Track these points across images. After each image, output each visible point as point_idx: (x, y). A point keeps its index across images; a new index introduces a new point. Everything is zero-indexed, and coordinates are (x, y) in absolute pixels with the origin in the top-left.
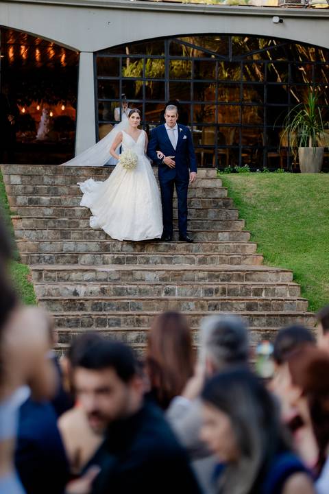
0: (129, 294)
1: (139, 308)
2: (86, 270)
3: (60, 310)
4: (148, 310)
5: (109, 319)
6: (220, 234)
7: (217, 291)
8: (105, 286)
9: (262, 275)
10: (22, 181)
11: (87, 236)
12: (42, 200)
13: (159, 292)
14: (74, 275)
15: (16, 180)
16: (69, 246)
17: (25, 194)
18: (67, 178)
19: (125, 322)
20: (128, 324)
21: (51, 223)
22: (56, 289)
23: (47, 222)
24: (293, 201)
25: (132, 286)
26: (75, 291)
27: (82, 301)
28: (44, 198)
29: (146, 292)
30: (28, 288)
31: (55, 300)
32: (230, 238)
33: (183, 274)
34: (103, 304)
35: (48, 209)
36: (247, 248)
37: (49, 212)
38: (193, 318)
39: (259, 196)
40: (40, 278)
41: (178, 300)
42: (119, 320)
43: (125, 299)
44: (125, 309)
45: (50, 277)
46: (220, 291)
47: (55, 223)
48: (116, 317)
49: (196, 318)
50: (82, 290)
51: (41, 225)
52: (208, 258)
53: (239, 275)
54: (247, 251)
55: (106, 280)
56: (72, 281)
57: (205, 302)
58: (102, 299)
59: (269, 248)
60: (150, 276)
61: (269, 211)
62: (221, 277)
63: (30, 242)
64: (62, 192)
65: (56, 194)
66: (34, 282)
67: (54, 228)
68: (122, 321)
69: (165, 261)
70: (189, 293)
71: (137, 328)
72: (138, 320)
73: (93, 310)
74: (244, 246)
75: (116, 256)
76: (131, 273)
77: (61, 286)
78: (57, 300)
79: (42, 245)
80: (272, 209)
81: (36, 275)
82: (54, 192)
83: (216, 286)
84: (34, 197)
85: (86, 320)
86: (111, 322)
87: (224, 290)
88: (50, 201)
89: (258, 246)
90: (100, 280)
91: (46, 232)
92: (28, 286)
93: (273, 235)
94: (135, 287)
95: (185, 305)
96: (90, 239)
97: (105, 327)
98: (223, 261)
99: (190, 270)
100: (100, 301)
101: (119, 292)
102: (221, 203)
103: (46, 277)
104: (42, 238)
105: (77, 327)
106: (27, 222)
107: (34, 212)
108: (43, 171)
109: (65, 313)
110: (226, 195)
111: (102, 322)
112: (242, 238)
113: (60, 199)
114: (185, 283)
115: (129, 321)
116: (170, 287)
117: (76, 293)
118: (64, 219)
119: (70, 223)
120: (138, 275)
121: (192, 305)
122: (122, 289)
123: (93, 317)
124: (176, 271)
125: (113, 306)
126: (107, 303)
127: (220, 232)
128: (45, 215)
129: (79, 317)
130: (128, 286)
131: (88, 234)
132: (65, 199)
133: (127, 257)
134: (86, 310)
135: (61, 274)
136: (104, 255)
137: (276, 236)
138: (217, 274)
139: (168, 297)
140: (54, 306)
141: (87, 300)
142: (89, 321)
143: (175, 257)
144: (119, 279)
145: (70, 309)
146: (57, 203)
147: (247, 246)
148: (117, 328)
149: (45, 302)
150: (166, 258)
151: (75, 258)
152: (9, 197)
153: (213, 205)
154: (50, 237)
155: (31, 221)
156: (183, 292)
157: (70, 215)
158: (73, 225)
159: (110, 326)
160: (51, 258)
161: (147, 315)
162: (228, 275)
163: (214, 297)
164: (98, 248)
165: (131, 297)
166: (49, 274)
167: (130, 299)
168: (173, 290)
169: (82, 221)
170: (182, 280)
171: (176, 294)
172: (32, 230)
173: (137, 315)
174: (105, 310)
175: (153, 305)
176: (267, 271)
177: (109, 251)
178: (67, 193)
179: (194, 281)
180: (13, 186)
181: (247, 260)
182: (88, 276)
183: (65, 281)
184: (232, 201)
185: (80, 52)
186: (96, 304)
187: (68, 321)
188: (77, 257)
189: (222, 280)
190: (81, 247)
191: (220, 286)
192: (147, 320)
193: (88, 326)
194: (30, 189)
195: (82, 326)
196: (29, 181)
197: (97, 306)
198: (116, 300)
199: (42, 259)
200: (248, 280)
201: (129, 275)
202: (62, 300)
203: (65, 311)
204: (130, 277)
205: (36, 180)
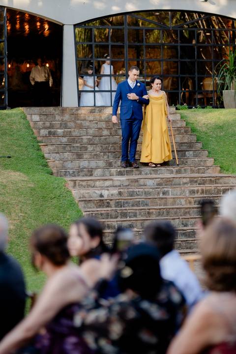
0: (138, 195)
1: (147, 205)
2: (106, 180)
3: (94, 207)
4: (153, 206)
5: (129, 213)
6: (187, 153)
7: (198, 191)
8: (121, 190)
9: (226, 180)
10: (40, 119)
11: (95, 157)
12: (58, 131)
13: (159, 193)
14: (98, 183)
15: (36, 118)
16: (84, 163)
17: (45, 128)
18: (72, 116)
19: (140, 214)
20: (142, 216)
21: (68, 148)
22: (88, 193)
23: (65, 147)
24: (232, 128)
25: (140, 190)
26: (101, 194)
27: (108, 201)
28: (59, 130)
29: (150, 193)
30: (68, 193)
31: (89, 200)
32: (194, 155)
33: (173, 180)
34: (122, 202)
35: (64, 138)
36: (207, 162)
37: (65, 140)
38: (186, 210)
39: (207, 125)
40: (74, 186)
41: (174, 198)
42: (136, 213)
43: (137, 198)
44: (137, 206)
45: (82, 185)
46: (200, 191)
47: (70, 148)
48: (134, 211)
49: (188, 210)
50: (106, 193)
51: (61, 150)
52: (183, 169)
53: (211, 180)
54: (207, 164)
55: (120, 186)
56: (96, 187)
57: (192, 199)
58: (122, 199)
59: (223, 161)
60: (150, 183)
61: (217, 136)
62: (199, 182)
63: (57, 162)
64: (70, 126)
65: (66, 127)
66: (71, 189)
67: (70, 151)
68: (138, 213)
69: (152, 172)
70: (179, 193)
71: (148, 218)
72: (149, 213)
73: (116, 207)
74: (205, 161)
75: (119, 170)
76: (136, 181)
77: (91, 191)
78: (91, 200)
79: (66, 164)
80: (219, 134)
81: (71, 184)
82: (64, 126)
83: (197, 188)
84: (52, 130)
85: (114, 213)
86: (130, 214)
87: (202, 190)
88: (64, 132)
89: (215, 160)
90: (116, 186)
91: (66, 155)
92: (67, 191)
93: (223, 153)
94: (142, 190)
95: (178, 201)
96: (97, 158)
97: (127, 218)
98: (192, 171)
99: (177, 178)
100: (120, 200)
101: (131, 194)
102: (183, 131)
103: (79, 185)
104: (63, 159)
105: (107, 218)
106: (51, 148)
107: (54, 140)
108: (54, 111)
109: (98, 209)
110: (185, 125)
111: (124, 215)
112: (203, 155)
113: (70, 131)
114: (175, 186)
115: (142, 213)
116: (166, 189)
117: (101, 196)
118: (77, 145)
119: (81, 148)
120: (142, 182)
121: (183, 201)
122: (133, 192)
123: (118, 211)
124: (167, 178)
125: (129, 203)
126: (125, 201)
127: (187, 151)
128: (61, 142)
129: (108, 212)
130: (137, 190)
131: (96, 155)
132: (74, 131)
133: (127, 170)
134: (111, 207)
135: (89, 183)
136: (111, 169)
137: (225, 153)
138: (195, 179)
139: (164, 196)
140: (89, 205)
141: (111, 200)
142: (116, 214)
143: (159, 170)
144: (129, 185)
145: (100, 206)
146: (68, 134)
147: (207, 160)
148: (135, 219)
149: (83, 202)
150: (153, 170)
151: (90, 172)
152: (34, 130)
153: (177, 132)
154: (69, 158)
155: (54, 147)
156: (175, 193)
157: (79, 142)
158: (83, 149)
159: (130, 217)
160: (74, 172)
161: (155, 209)
162: (203, 180)
163: (196, 195)
164: (104, 165)
165: (139, 197)
166: (81, 183)
167: (141, 199)
168: (168, 192)
169: (89, 146)
170: (172, 185)
171: (170, 194)
172: (56, 153)
173: (148, 209)
174: (124, 207)
175: (157, 202)
176: (229, 177)
177: (112, 166)
178: (74, 126)
179: (180, 185)
180: (35, 122)
181: (209, 170)
182: (108, 183)
183: (92, 187)
184: (190, 129)
185: (63, 25)
186: (118, 202)
187: (102, 214)
188: (92, 171)
189: (199, 184)
190: (93, 164)
191: (200, 188)
192: (154, 213)
193: (115, 218)
194: (48, 124)
195: (111, 218)
196: (45, 119)
197: (118, 204)
198: (131, 199)
199: (68, 173)
200: (217, 183)
201: (136, 182)
202: (94, 200)
203: (97, 208)
204: (136, 184)
205: (50, 117)
